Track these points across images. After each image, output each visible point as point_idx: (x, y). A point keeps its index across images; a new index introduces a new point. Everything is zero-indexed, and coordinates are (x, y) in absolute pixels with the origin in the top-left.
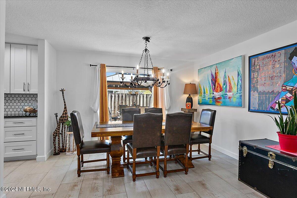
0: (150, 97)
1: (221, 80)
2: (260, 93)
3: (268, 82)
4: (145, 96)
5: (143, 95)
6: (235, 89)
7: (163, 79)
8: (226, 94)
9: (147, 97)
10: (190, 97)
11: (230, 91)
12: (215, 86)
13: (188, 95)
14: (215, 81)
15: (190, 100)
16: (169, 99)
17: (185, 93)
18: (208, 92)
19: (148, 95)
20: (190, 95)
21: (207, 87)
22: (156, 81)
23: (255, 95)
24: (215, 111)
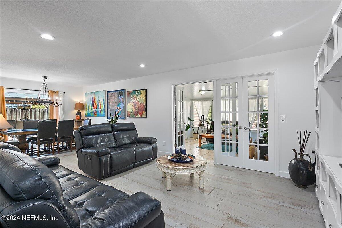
0: (44, 112)
1: (96, 102)
2: (111, 110)
3: (113, 105)
4: (38, 111)
5: (35, 110)
6: (102, 108)
7: (57, 102)
8: (99, 110)
9: (40, 112)
10: (79, 111)
11: (100, 109)
12: (94, 105)
13: (78, 110)
14: (94, 102)
15: (79, 114)
16: (63, 113)
17: (75, 109)
18: (90, 109)
19: (41, 110)
20: (79, 110)
21: (90, 105)
22: (51, 103)
23: (109, 110)
24: (91, 119)
